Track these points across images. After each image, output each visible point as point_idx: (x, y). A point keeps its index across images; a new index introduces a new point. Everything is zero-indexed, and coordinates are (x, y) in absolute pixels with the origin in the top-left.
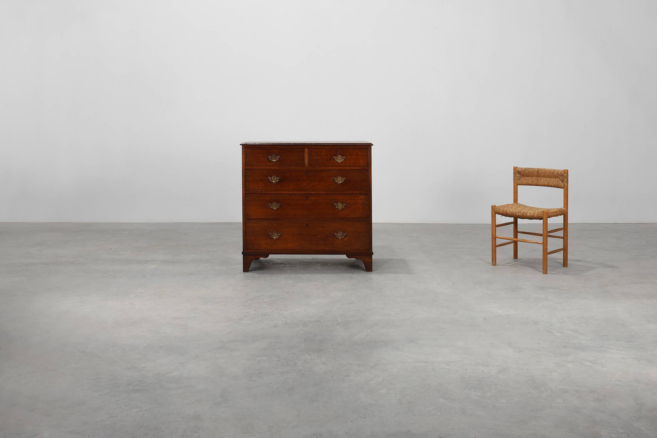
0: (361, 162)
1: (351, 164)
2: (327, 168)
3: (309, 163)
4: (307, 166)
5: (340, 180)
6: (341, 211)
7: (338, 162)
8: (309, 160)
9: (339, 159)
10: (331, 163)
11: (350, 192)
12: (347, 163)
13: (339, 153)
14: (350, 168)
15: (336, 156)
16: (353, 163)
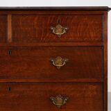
1: (77, 38)
2: (40, 44)
3: (13, 37)
4: (11, 41)
5: (59, 63)
6: (61, 108)
8: (13, 33)
9: (59, 31)
11: (75, 80)
13: (59, 22)
15: (54, 26)
16: (79, 37)
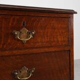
0: (60, 40)
1: (45, 43)
7: (22, 41)
10: (7, 43)
12: (38, 43)
13: (24, 25)
14: (42, 50)
16: (47, 42)
